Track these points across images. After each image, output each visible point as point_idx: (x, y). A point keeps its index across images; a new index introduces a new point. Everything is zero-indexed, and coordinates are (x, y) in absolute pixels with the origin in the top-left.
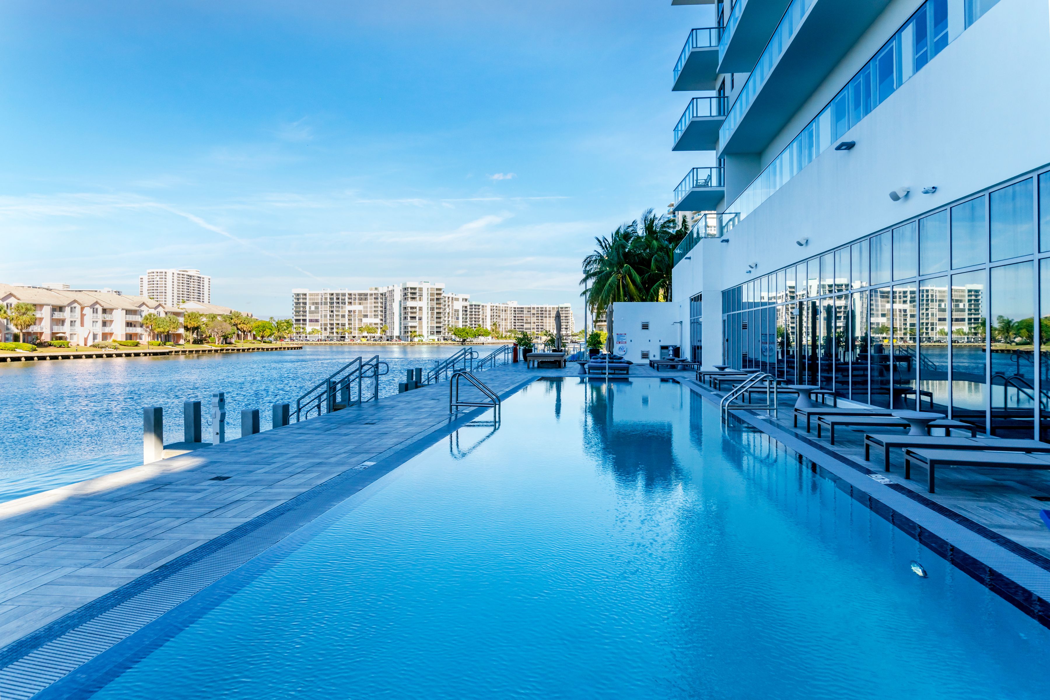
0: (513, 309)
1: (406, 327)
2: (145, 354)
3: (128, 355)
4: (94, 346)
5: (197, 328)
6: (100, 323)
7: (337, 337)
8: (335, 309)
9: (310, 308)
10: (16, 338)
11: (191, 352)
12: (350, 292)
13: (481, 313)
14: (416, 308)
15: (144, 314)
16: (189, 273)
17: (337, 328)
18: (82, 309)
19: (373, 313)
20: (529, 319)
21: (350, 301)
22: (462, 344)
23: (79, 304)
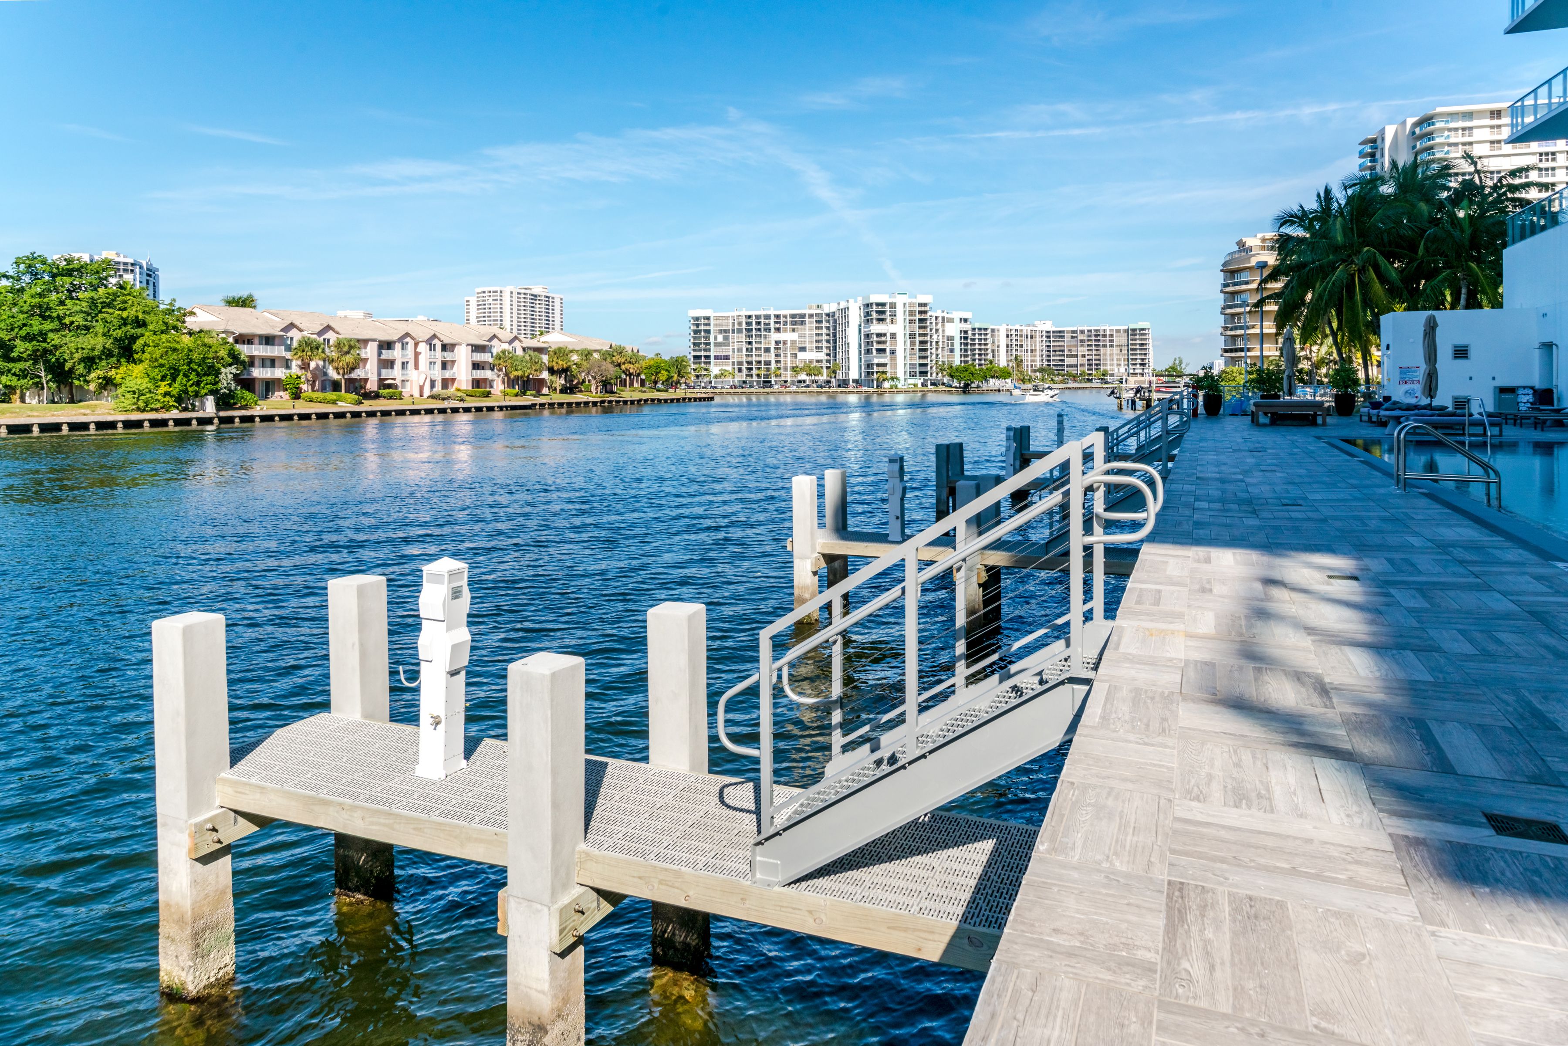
0: (1045, 334)
1: (869, 366)
2: (501, 408)
3: (479, 409)
4: (432, 397)
5: (565, 371)
6: (438, 365)
7: (758, 382)
8: (754, 340)
9: (716, 338)
10: (336, 386)
11: (561, 405)
12: (777, 313)
13: (990, 341)
14: (885, 335)
15: (495, 351)
16: (534, 292)
17: (758, 369)
18: (416, 344)
19: (814, 345)
20: (1074, 349)
21: (778, 326)
22: (964, 392)
23: (413, 338)
